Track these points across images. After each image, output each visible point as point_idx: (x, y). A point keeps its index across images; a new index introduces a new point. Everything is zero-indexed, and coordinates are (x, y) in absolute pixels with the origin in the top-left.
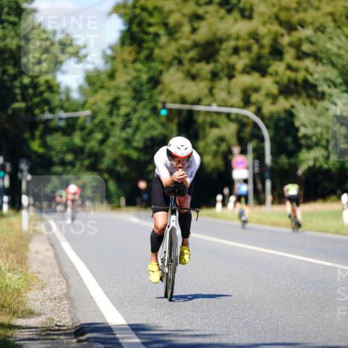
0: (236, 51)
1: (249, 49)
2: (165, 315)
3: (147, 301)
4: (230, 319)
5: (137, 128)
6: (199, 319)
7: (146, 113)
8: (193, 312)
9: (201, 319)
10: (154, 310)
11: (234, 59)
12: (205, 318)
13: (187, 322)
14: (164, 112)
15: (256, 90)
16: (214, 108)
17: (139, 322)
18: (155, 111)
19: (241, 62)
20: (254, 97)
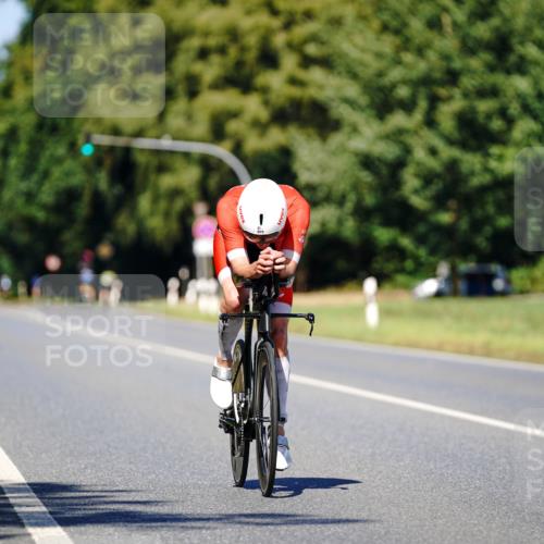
0: (203, 54)
1: (222, 50)
2: (86, 468)
3: (58, 445)
4: (188, 474)
5: (46, 175)
6: (140, 475)
7: (61, 151)
8: (131, 463)
9: (143, 474)
10: (68, 460)
11: (198, 67)
12: (149, 473)
13: (119, 479)
14: (87, 150)
15: (234, 115)
16: (166, 143)
17: (46, 479)
18: (73, 148)
19: (210, 71)
20: (233, 126)
